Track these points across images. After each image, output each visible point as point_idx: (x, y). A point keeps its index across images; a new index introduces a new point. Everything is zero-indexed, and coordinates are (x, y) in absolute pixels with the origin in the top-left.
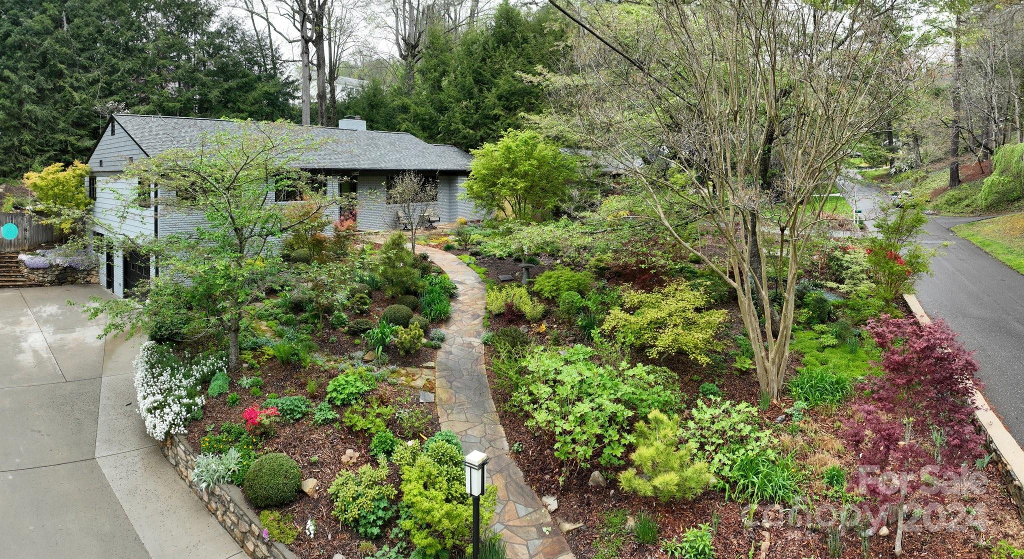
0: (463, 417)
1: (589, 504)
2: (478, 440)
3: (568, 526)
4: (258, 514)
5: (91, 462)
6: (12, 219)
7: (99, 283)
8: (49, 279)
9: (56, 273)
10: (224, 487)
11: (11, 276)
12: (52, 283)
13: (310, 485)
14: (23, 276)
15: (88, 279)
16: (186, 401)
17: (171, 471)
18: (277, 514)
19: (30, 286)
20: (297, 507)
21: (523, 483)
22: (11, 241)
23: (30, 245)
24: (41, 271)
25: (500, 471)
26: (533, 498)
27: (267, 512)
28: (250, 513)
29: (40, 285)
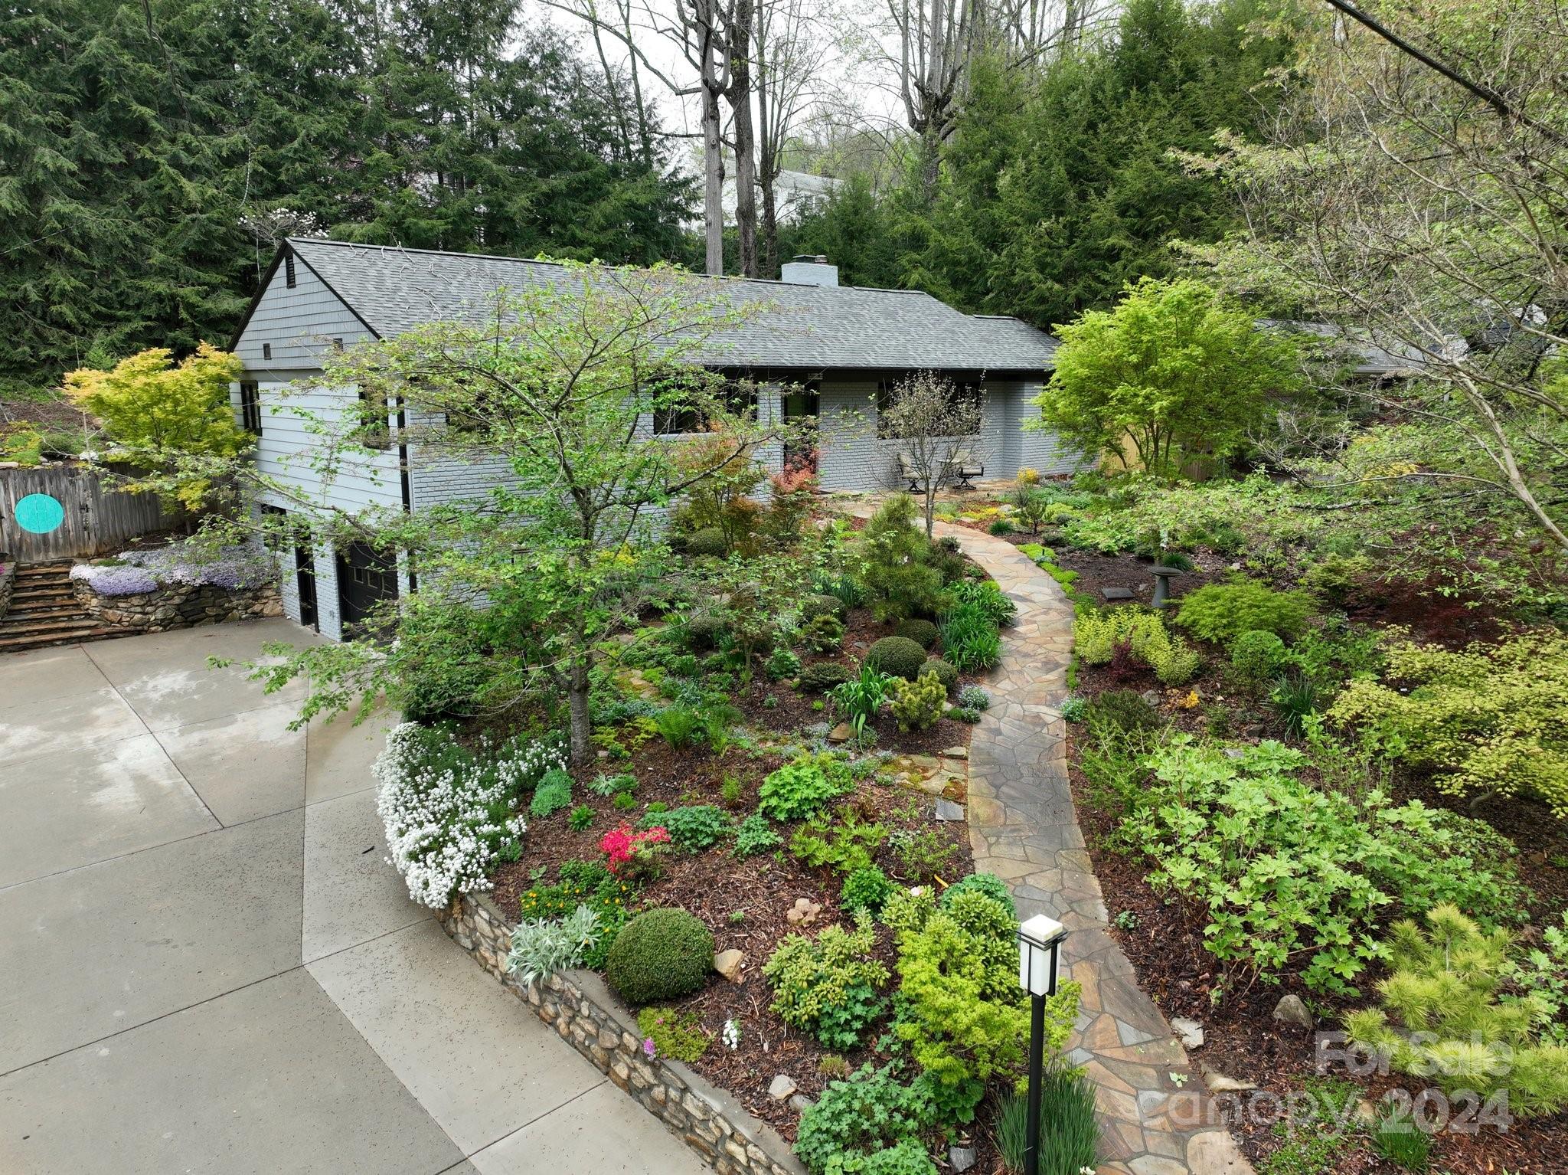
0: (1018, 852)
1: (1271, 1053)
2: (1046, 897)
3: (1221, 1082)
4: (635, 1015)
5: (295, 973)
6: (42, 484)
7: (282, 615)
8: (159, 615)
9: (177, 600)
10: (570, 975)
11: (55, 619)
12: (167, 625)
13: (729, 961)
14: (88, 616)
15: (257, 608)
16: (487, 829)
17: (464, 963)
18: (669, 1013)
19: (111, 636)
20: (706, 999)
21: (1133, 986)
22: (45, 536)
23: (100, 543)
24: (135, 601)
25: (1089, 958)
26: (1153, 1017)
27: (650, 1011)
28: (621, 1016)
29: (138, 631)
